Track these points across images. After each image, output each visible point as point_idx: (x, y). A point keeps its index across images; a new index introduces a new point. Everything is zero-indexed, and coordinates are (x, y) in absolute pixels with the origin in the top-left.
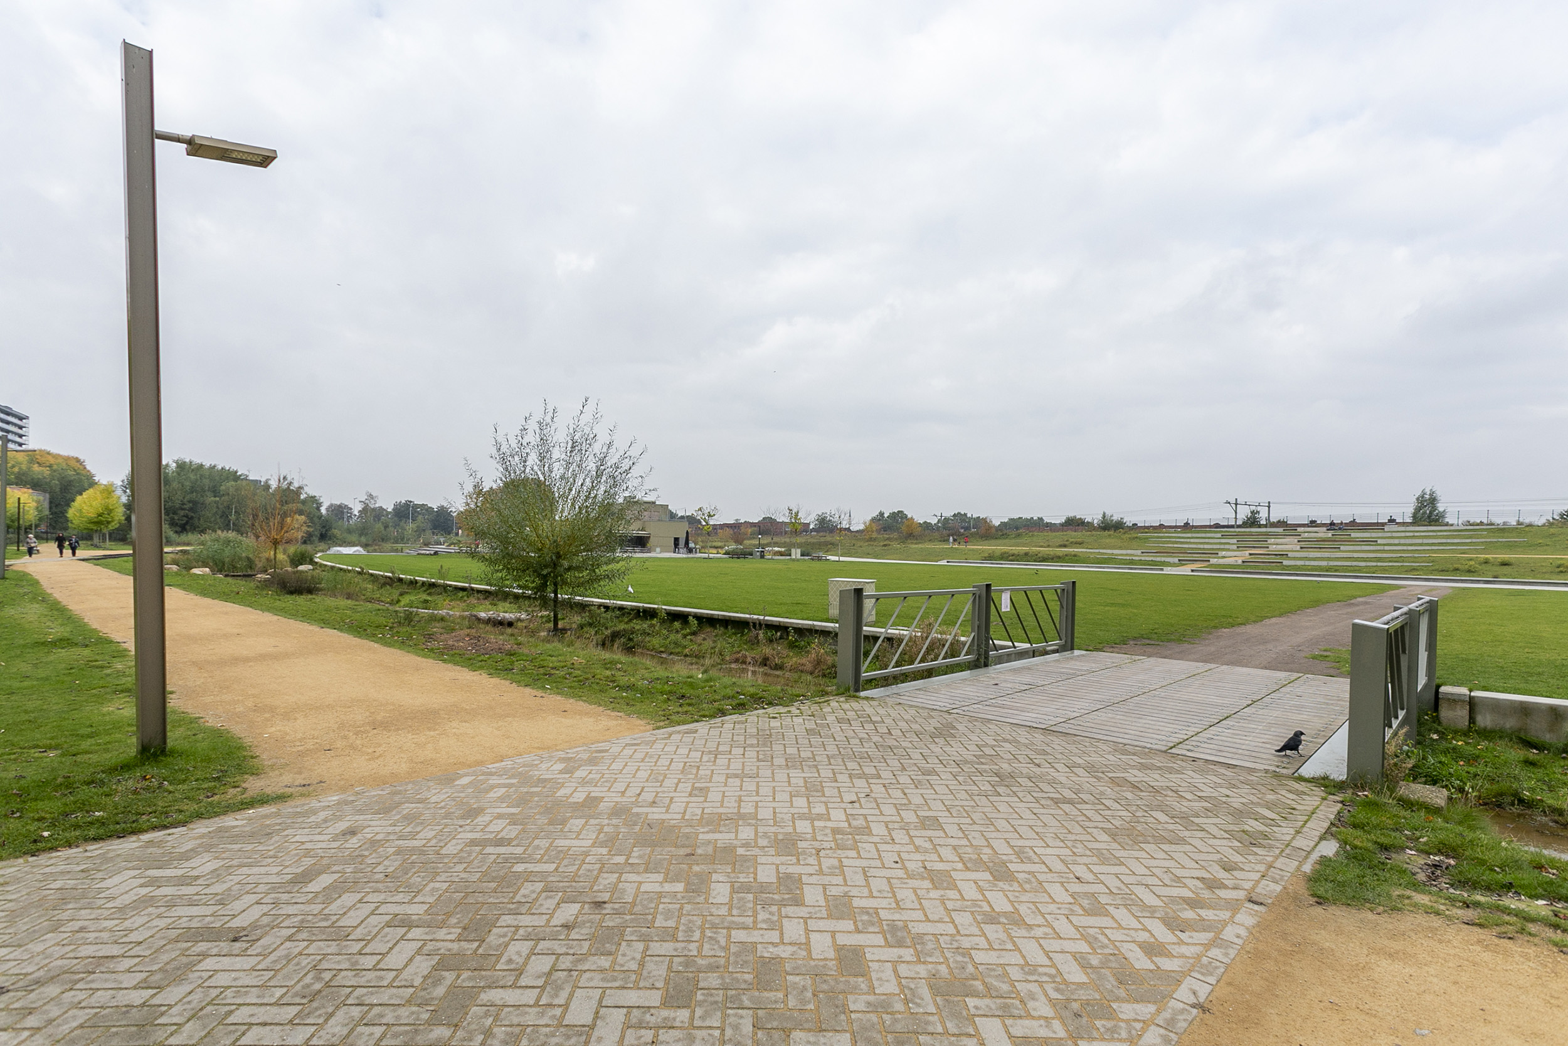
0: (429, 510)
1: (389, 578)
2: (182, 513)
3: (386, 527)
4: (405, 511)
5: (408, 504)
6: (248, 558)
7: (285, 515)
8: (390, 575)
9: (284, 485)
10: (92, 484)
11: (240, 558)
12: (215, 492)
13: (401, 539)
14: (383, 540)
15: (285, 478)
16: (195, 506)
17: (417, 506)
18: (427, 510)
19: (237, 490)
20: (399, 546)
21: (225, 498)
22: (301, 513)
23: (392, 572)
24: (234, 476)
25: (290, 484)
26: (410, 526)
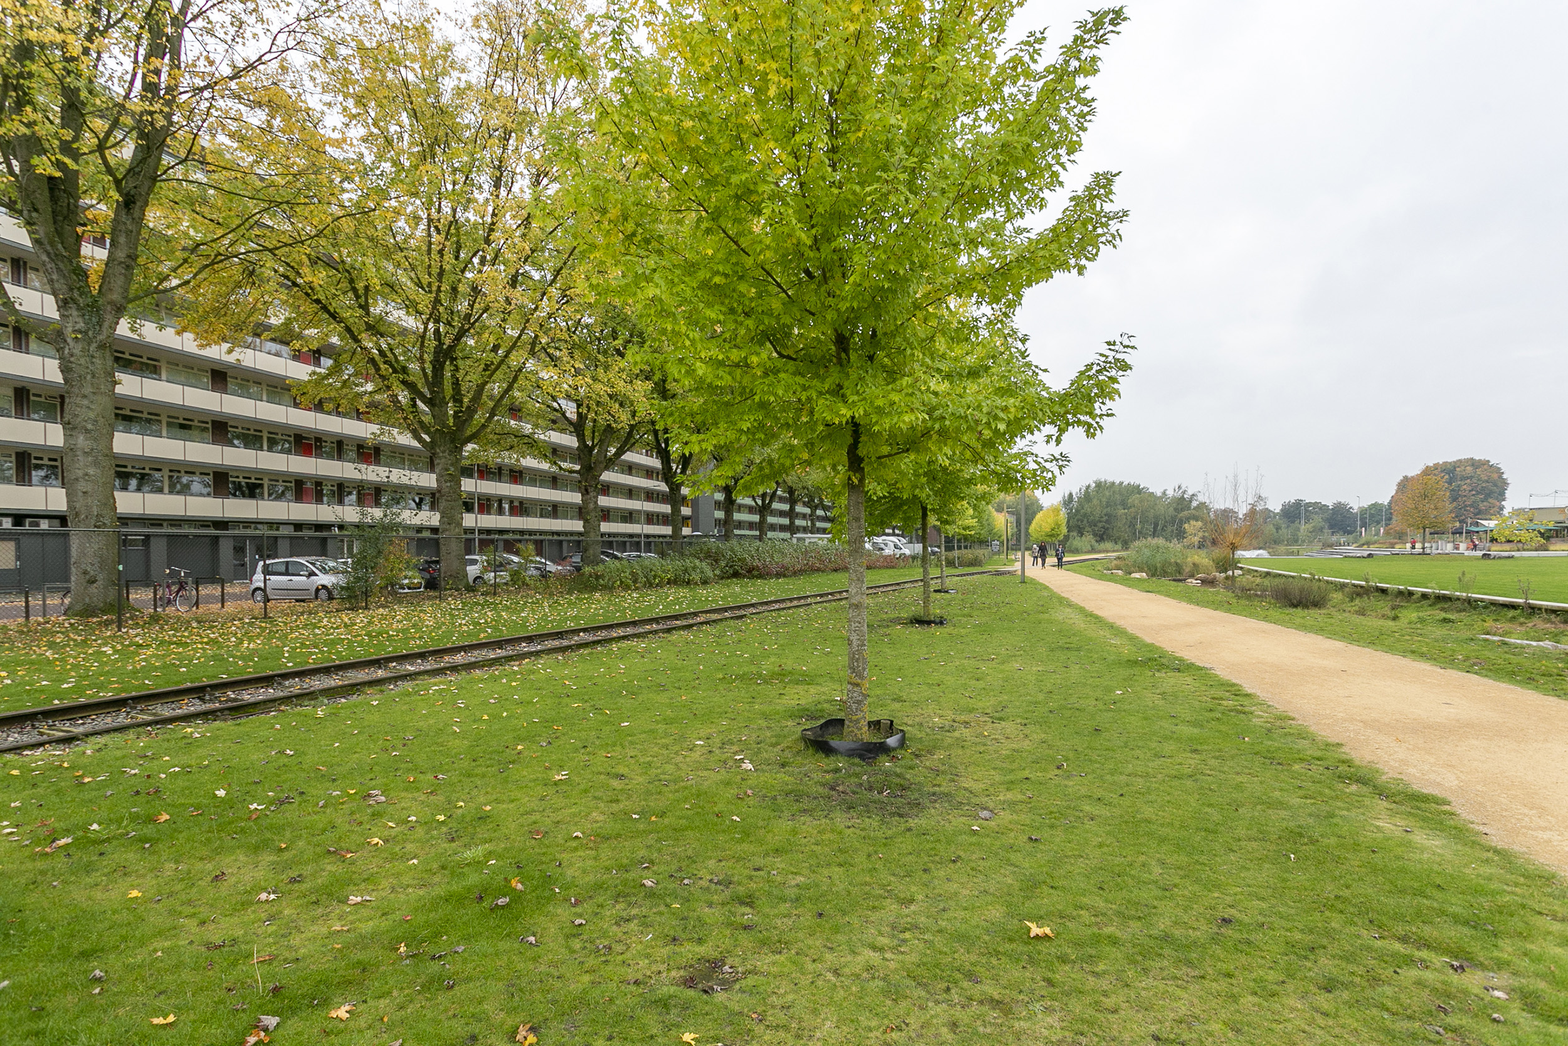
0: (1323, 508)
1: (1362, 587)
2: (1100, 525)
3: (1278, 528)
4: (1294, 512)
5: (1298, 504)
6: (1177, 564)
7: (1181, 522)
8: (1363, 583)
9: (1179, 494)
10: (1041, 508)
11: (1170, 564)
12: (1124, 505)
13: (1295, 541)
14: (1275, 542)
15: (1179, 487)
16: (1110, 518)
17: (1309, 504)
18: (1320, 509)
19: (1141, 502)
20: (1295, 548)
21: (1132, 510)
22: (1196, 519)
23: (1367, 581)
24: (1137, 490)
25: (1184, 492)
26: (1304, 528)
